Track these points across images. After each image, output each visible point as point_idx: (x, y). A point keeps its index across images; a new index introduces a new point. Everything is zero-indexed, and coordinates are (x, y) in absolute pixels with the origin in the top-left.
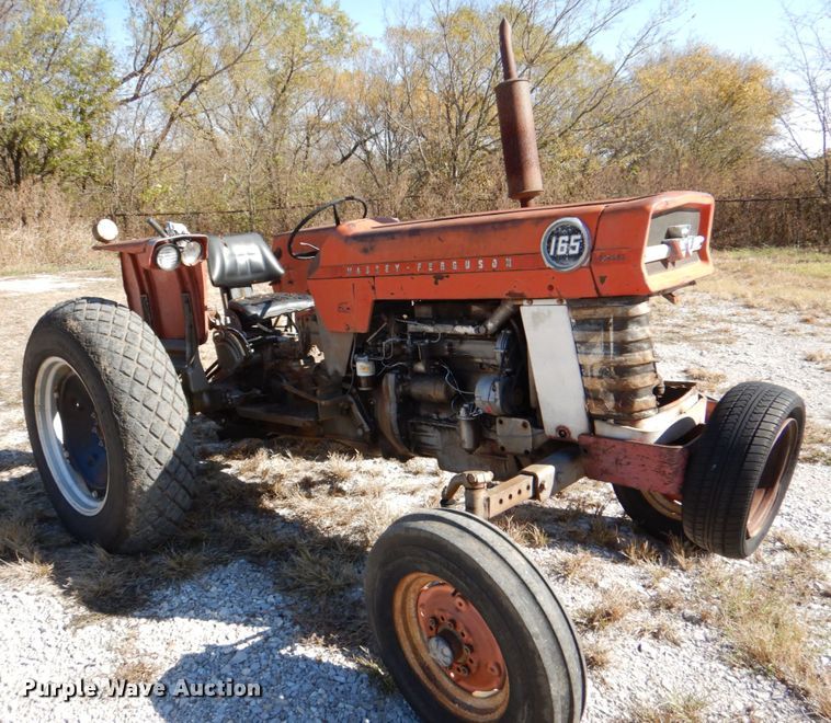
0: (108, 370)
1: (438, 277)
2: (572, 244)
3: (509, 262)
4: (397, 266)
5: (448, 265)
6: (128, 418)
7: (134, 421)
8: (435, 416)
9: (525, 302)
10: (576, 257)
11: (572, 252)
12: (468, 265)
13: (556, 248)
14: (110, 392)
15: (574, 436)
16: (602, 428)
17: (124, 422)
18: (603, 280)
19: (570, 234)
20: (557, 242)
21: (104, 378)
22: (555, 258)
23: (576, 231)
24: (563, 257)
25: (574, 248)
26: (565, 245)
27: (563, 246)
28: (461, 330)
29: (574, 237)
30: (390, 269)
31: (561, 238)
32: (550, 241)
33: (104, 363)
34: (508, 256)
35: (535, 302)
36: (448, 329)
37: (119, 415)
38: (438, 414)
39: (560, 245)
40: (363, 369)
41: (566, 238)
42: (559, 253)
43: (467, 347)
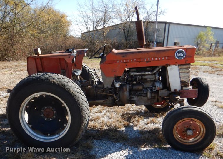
0: (74, 92)
1: (147, 62)
2: (182, 54)
3: (167, 58)
4: (135, 60)
5: (151, 59)
6: (82, 105)
7: (84, 106)
8: (136, 93)
9: (168, 66)
10: (182, 57)
11: (181, 56)
12: (156, 59)
13: (178, 55)
14: (76, 99)
15: (178, 91)
16: (184, 88)
17: (81, 107)
18: (187, 61)
19: (181, 52)
20: (178, 54)
21: (73, 95)
22: (178, 57)
23: (182, 52)
24: (180, 57)
25: (182, 55)
26: (180, 54)
27: (179, 55)
28: (147, 73)
29: (182, 53)
30: (132, 60)
31: (179, 53)
32: (177, 54)
33: (72, 91)
34: (167, 57)
35: (171, 66)
36: (143, 73)
37: (80, 105)
38: (137, 93)
39: (179, 54)
40: (117, 85)
41: (180, 53)
42: (179, 56)
43: (146, 77)
